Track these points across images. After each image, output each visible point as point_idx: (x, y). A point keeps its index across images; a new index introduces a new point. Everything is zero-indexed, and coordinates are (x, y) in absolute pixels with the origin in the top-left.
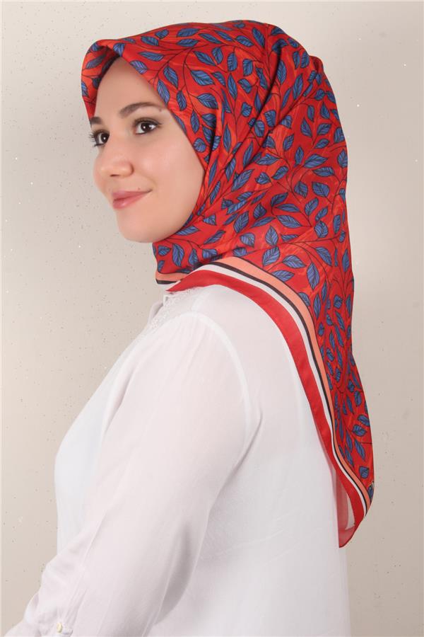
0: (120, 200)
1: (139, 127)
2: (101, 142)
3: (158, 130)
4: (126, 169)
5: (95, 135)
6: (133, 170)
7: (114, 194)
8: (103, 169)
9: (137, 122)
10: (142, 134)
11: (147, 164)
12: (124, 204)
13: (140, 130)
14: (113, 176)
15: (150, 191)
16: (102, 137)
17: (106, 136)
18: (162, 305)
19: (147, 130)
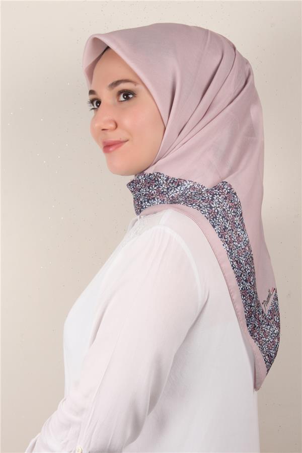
0: (108, 147)
1: (122, 96)
2: (96, 107)
3: (135, 98)
4: (112, 126)
5: (92, 102)
6: (117, 126)
7: (104, 143)
8: (97, 125)
9: (120, 93)
10: (124, 101)
11: (127, 122)
12: (111, 149)
13: (122, 98)
14: (103, 130)
15: (128, 140)
16: (96, 102)
17: (99, 102)
18: (137, 220)
19: (127, 98)
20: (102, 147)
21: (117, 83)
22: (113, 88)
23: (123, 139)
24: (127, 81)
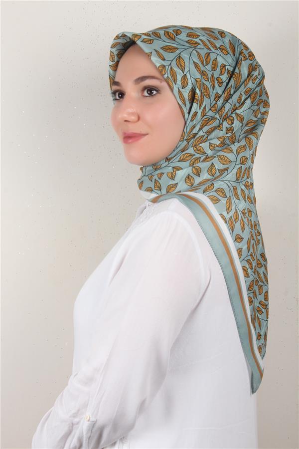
20: (122, 137)
21: (143, 78)
22: (139, 83)
23: (143, 132)
24: (153, 77)
